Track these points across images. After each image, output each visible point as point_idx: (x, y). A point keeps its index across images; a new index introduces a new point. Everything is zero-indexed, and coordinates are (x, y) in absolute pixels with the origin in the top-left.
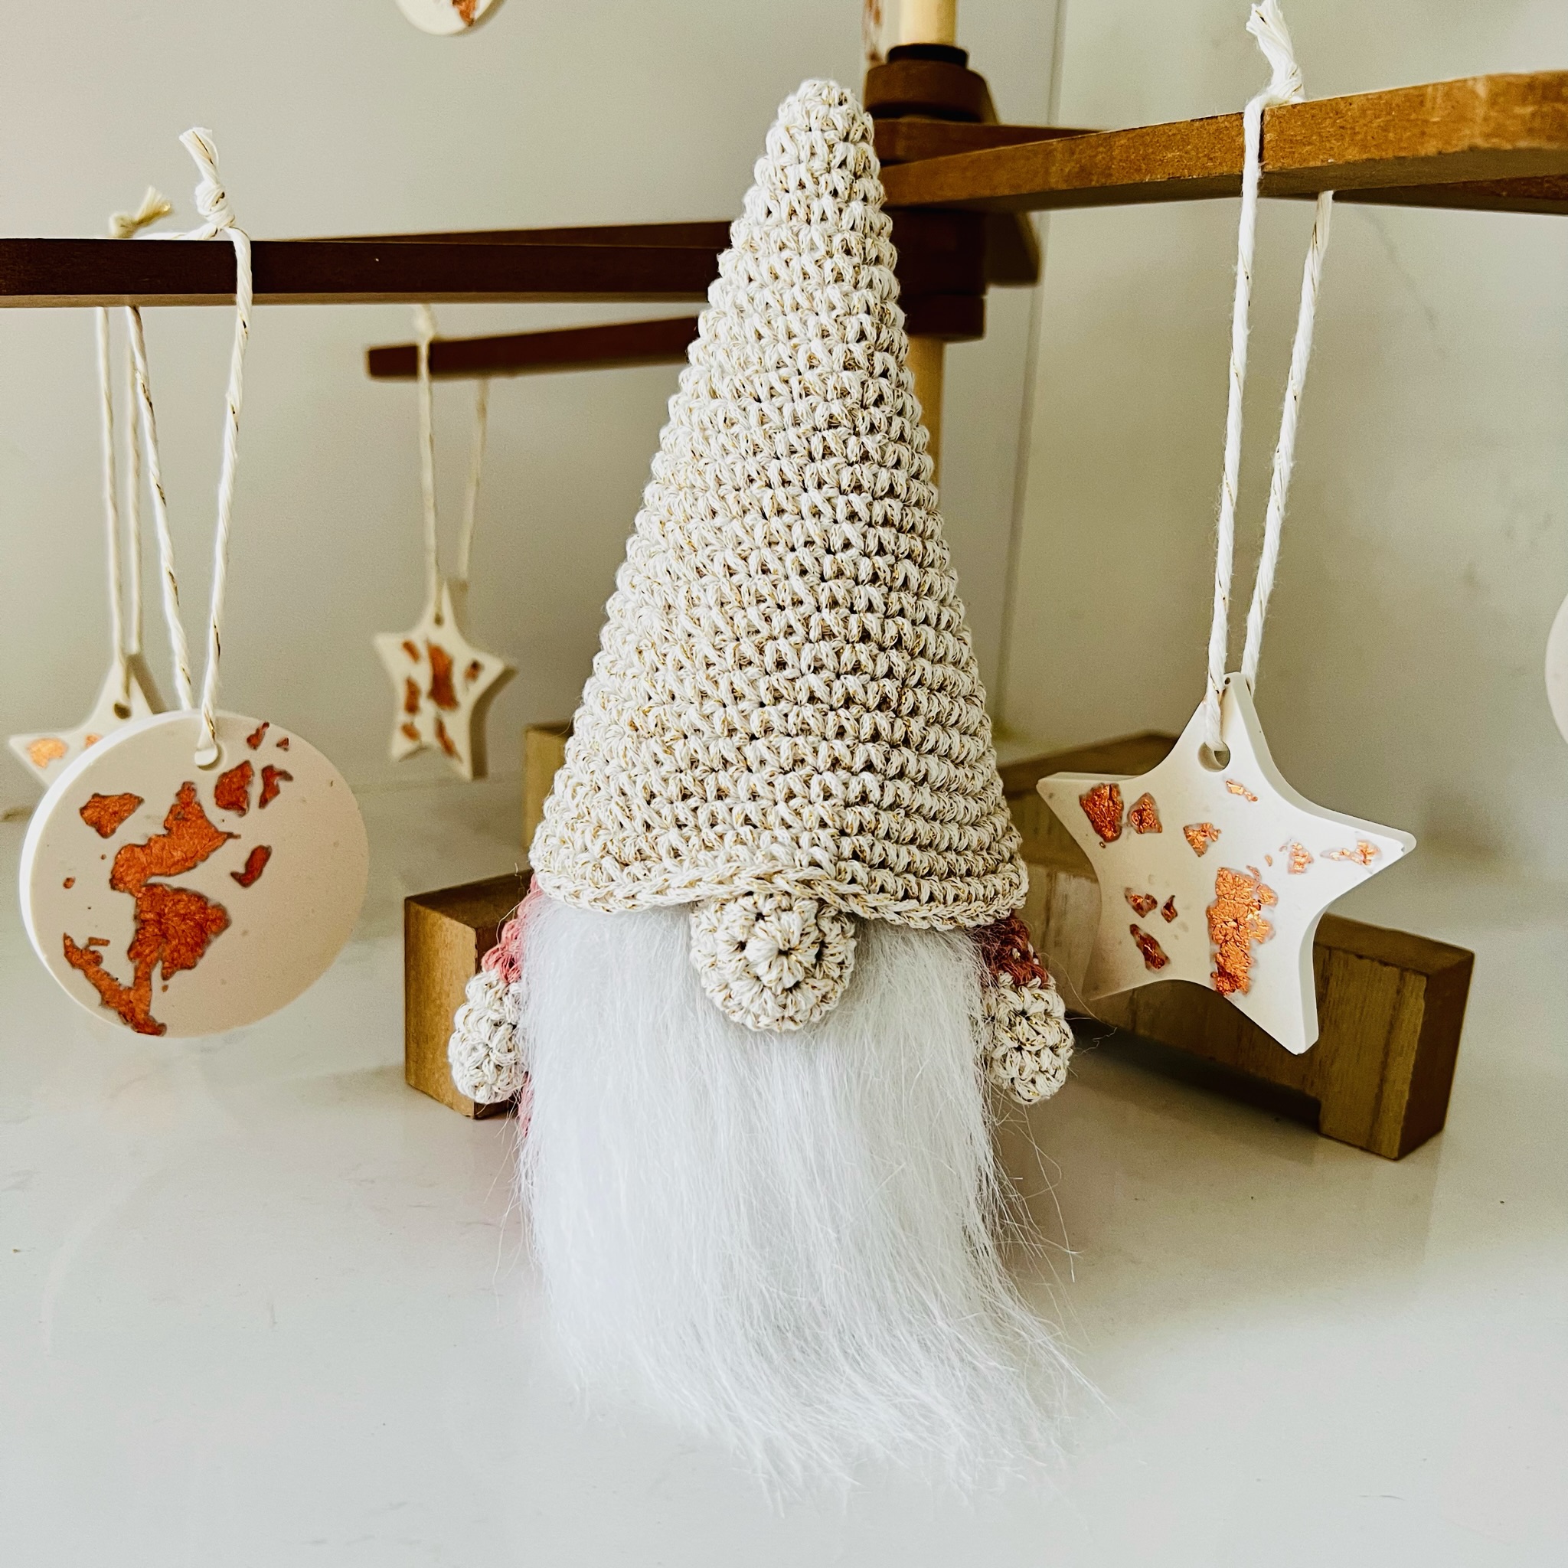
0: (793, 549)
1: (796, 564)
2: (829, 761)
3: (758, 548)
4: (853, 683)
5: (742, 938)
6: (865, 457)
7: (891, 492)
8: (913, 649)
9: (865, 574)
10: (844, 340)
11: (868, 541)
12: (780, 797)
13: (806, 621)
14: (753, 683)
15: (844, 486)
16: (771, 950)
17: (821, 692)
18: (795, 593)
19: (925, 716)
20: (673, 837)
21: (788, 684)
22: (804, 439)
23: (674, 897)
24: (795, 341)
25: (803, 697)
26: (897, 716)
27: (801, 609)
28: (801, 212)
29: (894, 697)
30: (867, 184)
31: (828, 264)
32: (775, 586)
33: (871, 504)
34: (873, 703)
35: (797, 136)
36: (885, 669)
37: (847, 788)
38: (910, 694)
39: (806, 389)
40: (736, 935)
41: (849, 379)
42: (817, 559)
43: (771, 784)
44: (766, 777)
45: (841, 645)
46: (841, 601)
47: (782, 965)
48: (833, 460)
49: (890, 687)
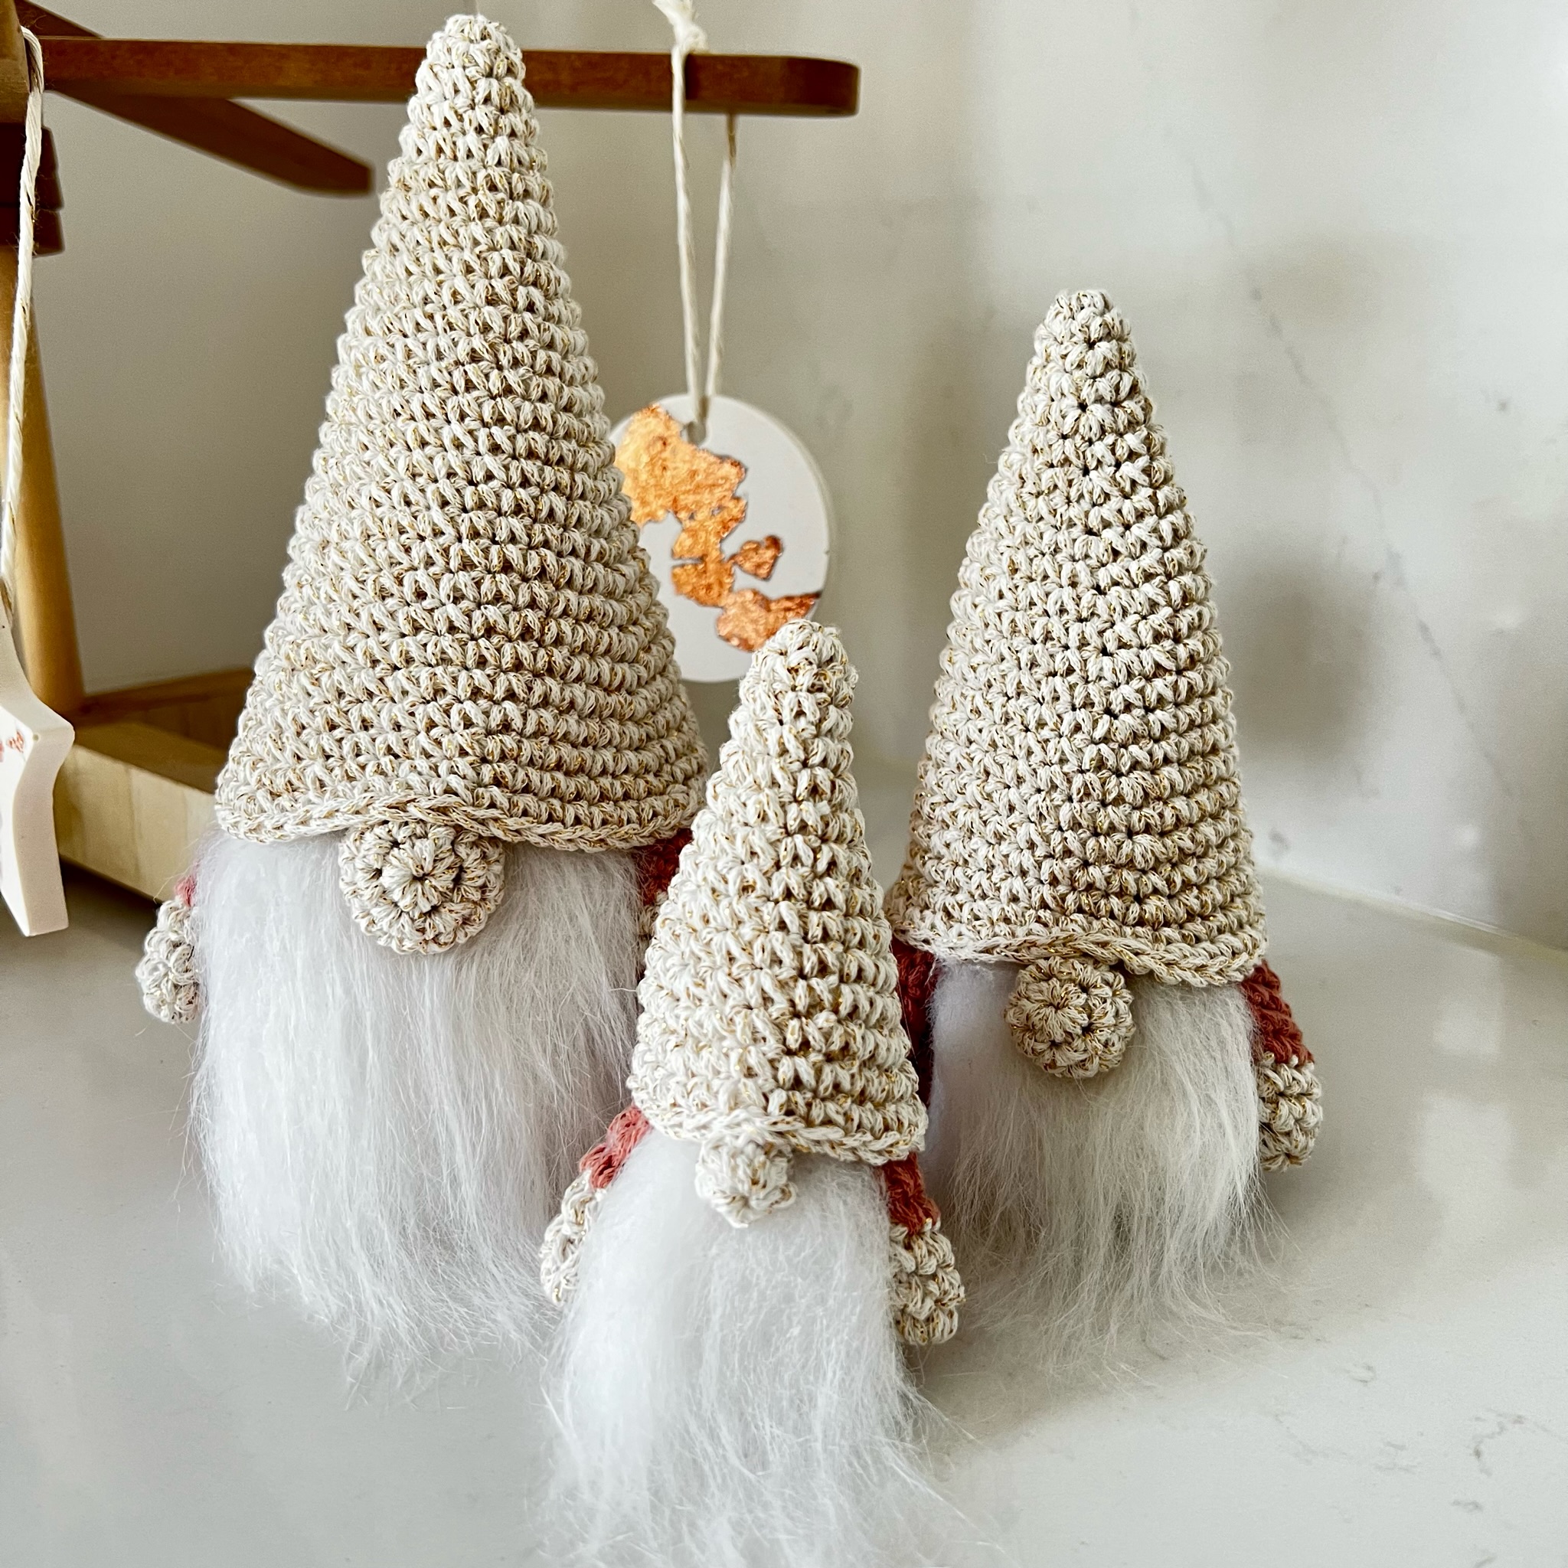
0: (436, 481)
1: (437, 494)
2: (469, 690)
3: (402, 480)
4: (493, 613)
5: (377, 866)
6: (508, 391)
7: (536, 425)
8: (558, 580)
9: (507, 503)
10: (487, 276)
11: (511, 473)
12: (421, 727)
13: (446, 551)
14: (392, 615)
15: (487, 419)
16: (404, 876)
17: (460, 621)
18: (435, 524)
19: (570, 645)
20: (317, 768)
21: (425, 615)
22: (445, 373)
23: (316, 827)
24: (441, 277)
25: (442, 627)
26: (540, 646)
27: (441, 540)
28: (447, 149)
29: (536, 627)
30: (513, 119)
31: (472, 201)
32: (416, 518)
33: (514, 437)
34: (514, 632)
35: (440, 74)
36: (528, 598)
37: (488, 717)
38: (553, 624)
39: (450, 324)
40: (372, 862)
41: (490, 315)
42: (458, 490)
43: (412, 714)
44: (407, 707)
45: (481, 575)
46: (482, 531)
47: (417, 890)
48: (475, 394)
49: (532, 617)
